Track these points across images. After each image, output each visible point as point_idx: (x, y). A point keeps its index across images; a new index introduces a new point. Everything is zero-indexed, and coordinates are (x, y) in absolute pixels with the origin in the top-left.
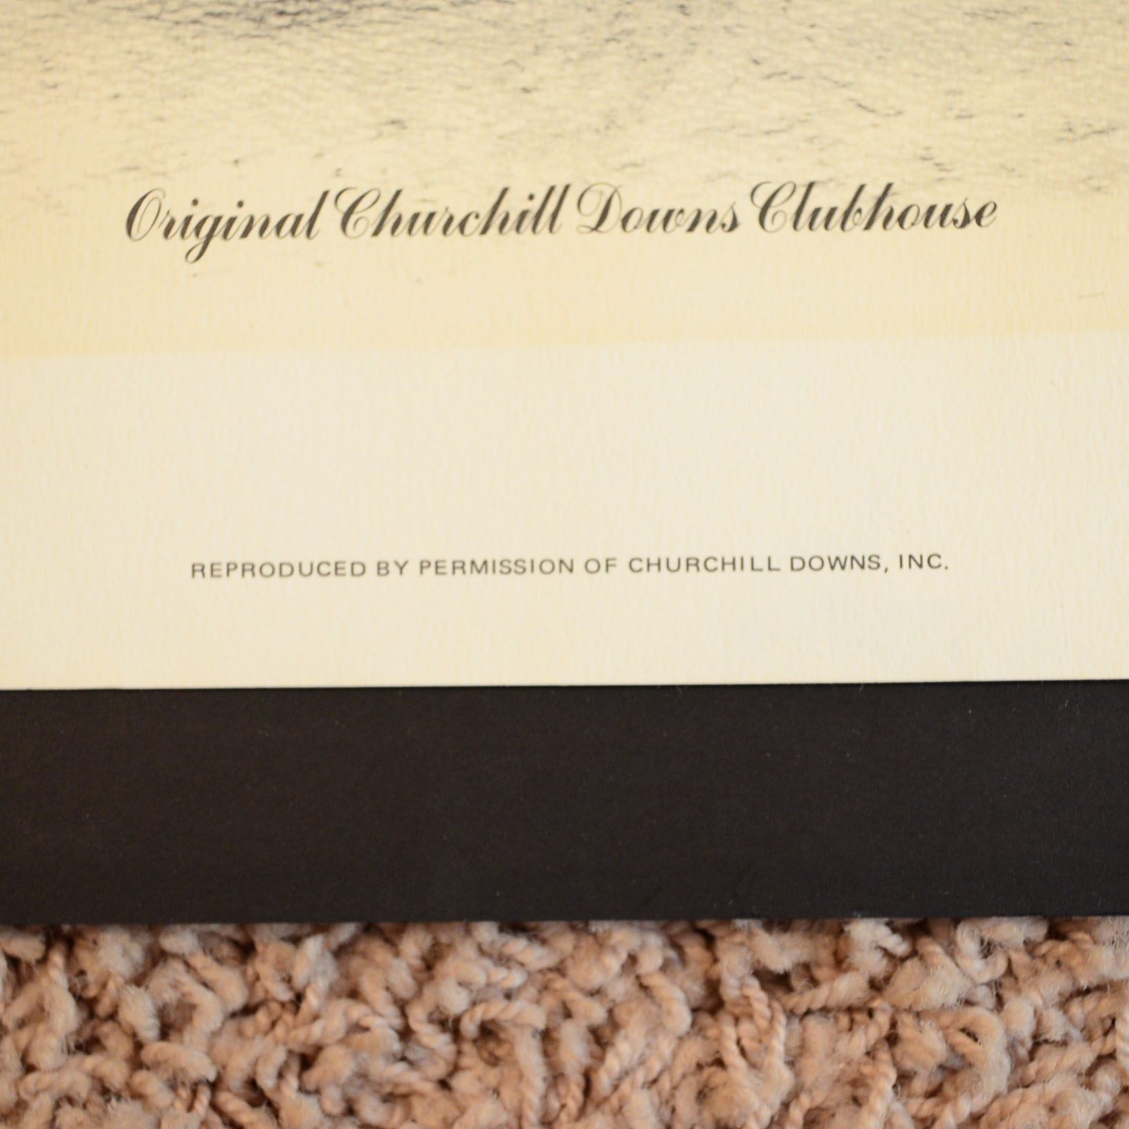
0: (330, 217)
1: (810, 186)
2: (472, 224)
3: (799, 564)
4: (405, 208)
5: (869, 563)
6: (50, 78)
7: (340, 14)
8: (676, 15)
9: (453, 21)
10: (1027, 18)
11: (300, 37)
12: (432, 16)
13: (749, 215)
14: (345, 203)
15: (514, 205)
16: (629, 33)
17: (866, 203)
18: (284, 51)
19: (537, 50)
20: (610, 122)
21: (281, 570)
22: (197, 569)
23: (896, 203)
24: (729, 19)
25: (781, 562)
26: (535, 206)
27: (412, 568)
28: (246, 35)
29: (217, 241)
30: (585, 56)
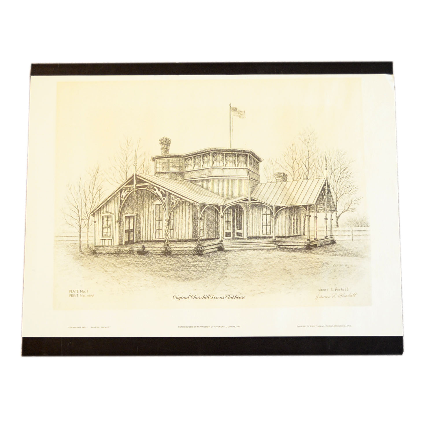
0: (190, 297)
1: (230, 295)
2: (202, 298)
3: (229, 327)
4: (196, 296)
5: (235, 327)
6: (167, 285)
7: (191, 280)
8: (219, 280)
9: (200, 281)
10: (248, 281)
11: (187, 282)
12: (198, 280)
13: (225, 297)
14: (191, 296)
15: (205, 296)
16: (215, 282)
17: (234, 296)
18: (186, 283)
19: (207, 283)
20: (213, 289)
21: (186, 327)
22: (179, 327)
23: (237, 296)
24: (223, 281)
25: (227, 327)
26: (207, 296)
27: (197, 327)
28: (183, 282)
29: (180, 299)
30: (211, 284)
